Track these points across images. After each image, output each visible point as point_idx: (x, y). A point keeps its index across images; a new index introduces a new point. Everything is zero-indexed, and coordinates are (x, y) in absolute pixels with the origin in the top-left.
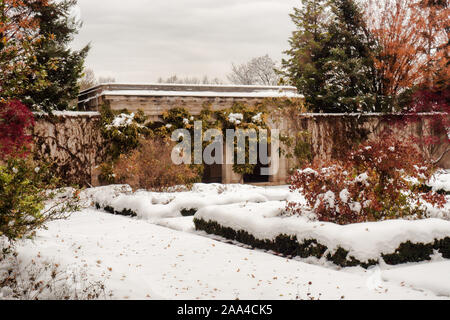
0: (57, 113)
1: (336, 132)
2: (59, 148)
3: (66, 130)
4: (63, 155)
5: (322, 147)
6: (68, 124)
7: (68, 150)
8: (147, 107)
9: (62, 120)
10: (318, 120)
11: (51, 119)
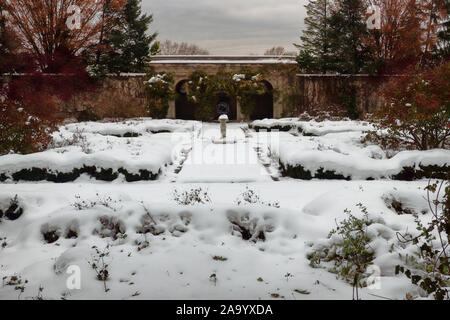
0: (124, 74)
1: (329, 88)
2: (124, 94)
3: (129, 84)
4: (127, 99)
5: (316, 98)
6: (130, 81)
7: (130, 95)
8: (179, 71)
9: (126, 78)
10: (314, 79)
11: (119, 78)
